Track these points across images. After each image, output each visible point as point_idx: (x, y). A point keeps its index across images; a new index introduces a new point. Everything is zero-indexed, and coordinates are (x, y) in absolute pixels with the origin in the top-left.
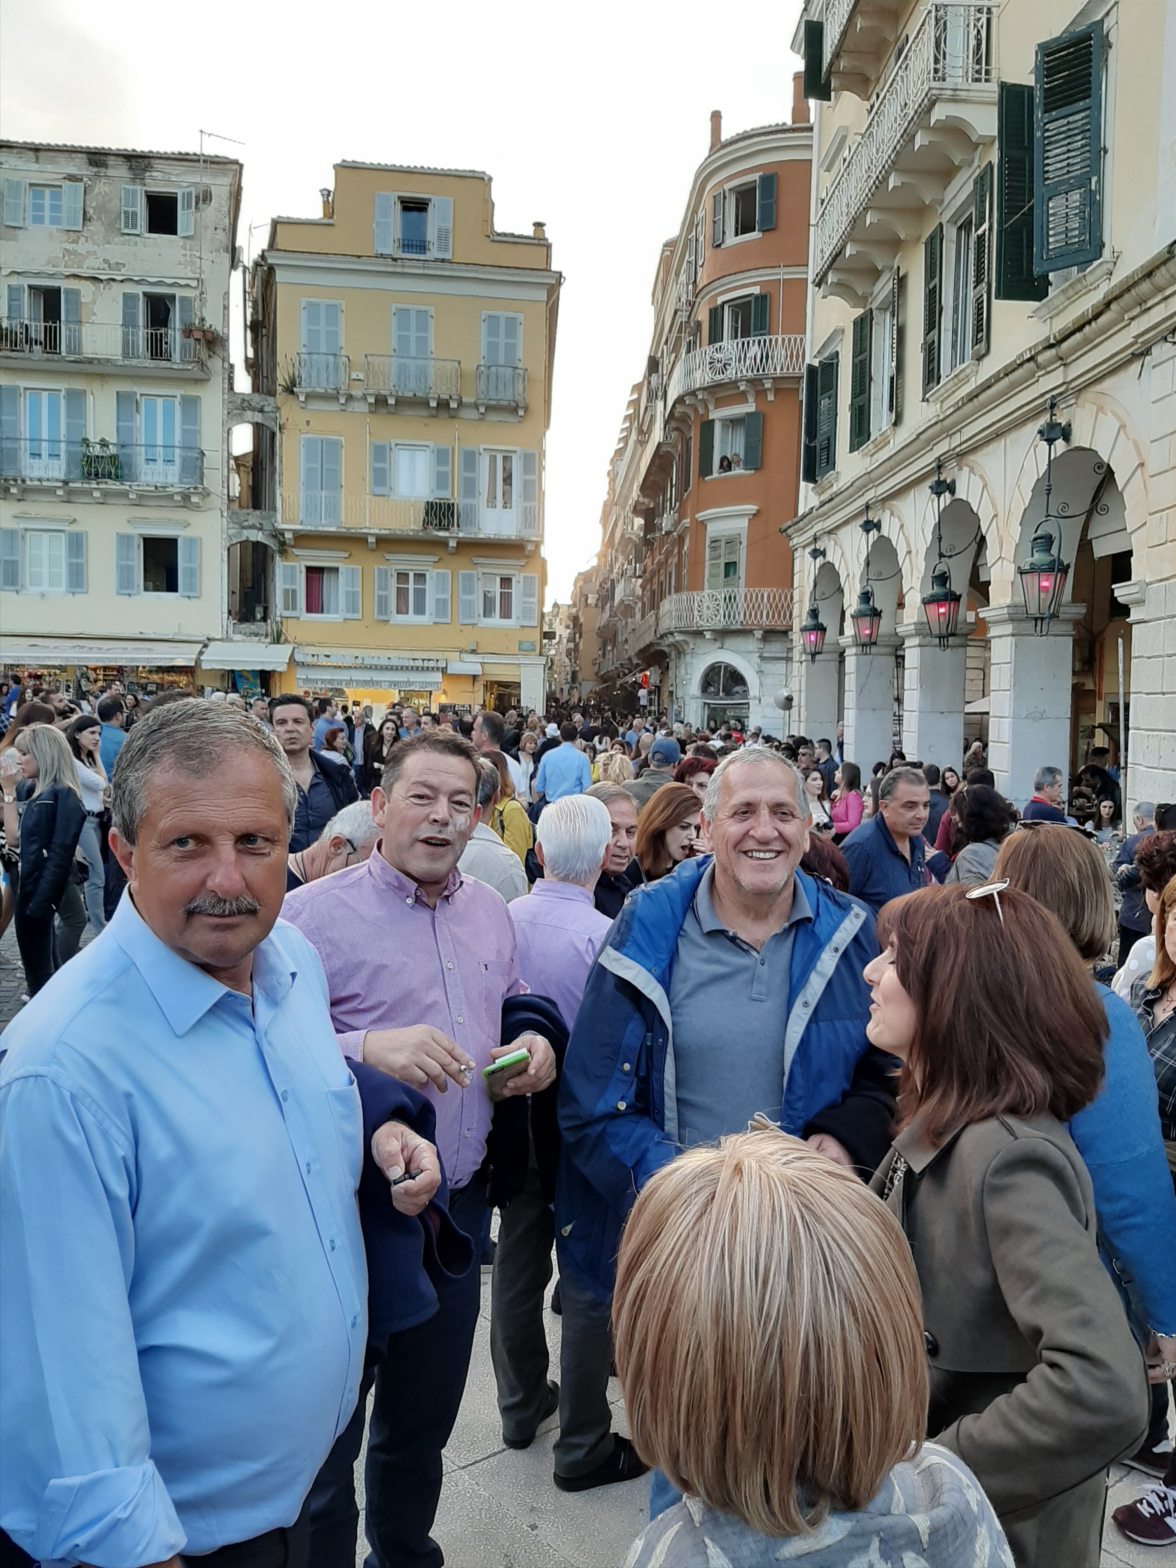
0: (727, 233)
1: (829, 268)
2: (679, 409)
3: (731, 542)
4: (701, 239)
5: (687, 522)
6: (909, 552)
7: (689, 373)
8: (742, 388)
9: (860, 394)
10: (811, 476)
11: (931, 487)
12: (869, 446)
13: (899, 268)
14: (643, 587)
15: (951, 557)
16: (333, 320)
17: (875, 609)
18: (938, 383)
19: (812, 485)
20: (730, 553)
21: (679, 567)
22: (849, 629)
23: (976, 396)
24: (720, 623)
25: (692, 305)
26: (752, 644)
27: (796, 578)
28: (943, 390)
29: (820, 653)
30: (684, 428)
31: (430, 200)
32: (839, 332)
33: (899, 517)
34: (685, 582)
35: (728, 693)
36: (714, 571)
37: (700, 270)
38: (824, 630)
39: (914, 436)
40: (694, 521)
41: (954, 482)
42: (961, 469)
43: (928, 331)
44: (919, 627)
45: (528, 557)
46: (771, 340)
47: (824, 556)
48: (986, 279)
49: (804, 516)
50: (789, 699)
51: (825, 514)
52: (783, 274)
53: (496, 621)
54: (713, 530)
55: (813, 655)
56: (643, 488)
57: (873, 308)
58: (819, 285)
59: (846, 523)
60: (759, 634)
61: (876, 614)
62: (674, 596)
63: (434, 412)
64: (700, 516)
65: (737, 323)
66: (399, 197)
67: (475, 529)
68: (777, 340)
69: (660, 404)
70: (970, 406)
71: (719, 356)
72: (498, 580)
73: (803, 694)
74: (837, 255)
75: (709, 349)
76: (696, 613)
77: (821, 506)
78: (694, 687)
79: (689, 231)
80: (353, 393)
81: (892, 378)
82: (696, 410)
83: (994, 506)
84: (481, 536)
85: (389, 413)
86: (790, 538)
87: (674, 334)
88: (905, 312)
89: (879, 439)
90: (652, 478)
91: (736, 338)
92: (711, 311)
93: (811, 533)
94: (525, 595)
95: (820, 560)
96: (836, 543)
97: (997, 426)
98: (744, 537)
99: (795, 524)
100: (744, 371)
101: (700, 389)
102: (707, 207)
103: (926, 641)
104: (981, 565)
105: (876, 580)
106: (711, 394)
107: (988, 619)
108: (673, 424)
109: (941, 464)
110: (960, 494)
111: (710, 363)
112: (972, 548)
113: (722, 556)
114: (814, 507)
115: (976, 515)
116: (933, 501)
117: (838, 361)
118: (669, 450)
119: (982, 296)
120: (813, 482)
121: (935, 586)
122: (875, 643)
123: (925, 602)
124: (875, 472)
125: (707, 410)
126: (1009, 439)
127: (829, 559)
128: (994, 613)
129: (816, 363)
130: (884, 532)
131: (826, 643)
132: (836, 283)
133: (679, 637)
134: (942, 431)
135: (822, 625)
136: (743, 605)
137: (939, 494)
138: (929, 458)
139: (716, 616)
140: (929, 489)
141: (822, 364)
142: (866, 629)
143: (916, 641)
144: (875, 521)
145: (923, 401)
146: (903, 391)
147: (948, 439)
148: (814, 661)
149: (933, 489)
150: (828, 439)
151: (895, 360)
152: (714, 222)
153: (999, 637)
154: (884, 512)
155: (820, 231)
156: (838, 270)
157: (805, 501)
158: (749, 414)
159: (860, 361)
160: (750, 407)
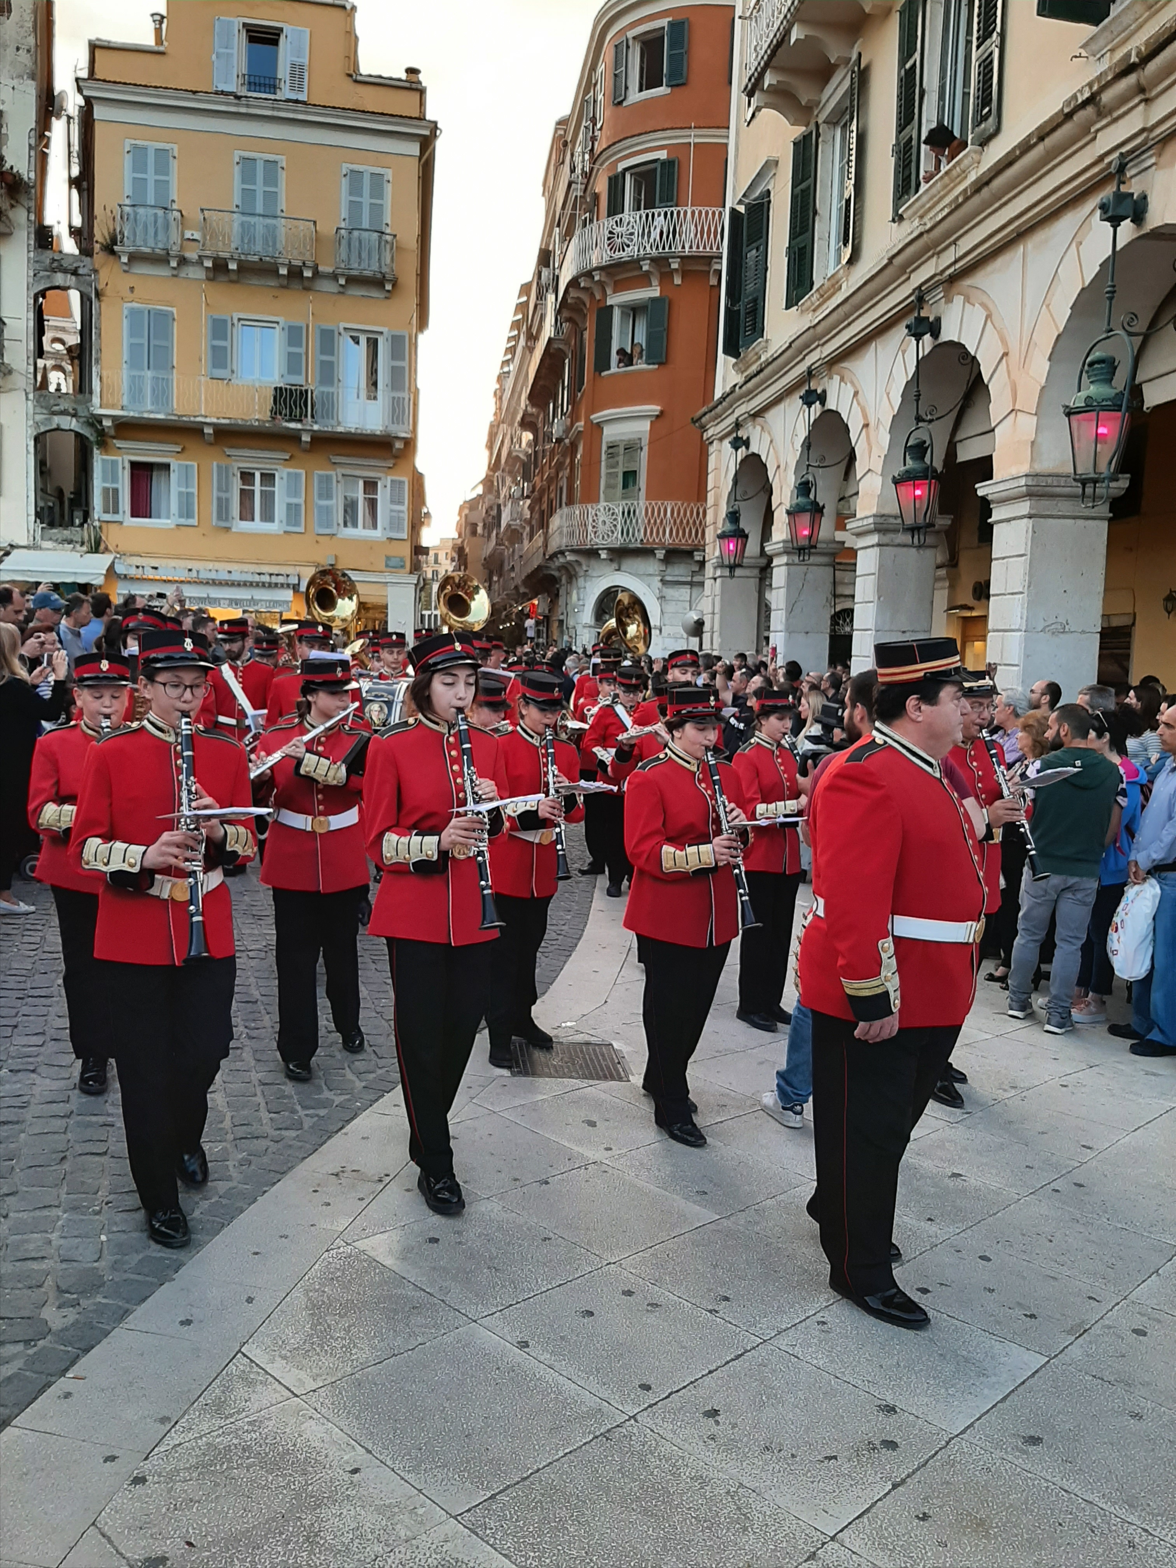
0: (630, 88)
1: (767, 65)
2: (573, 293)
3: (632, 448)
4: (600, 97)
5: (580, 425)
6: (866, 426)
7: (583, 251)
8: (645, 268)
9: (800, 234)
10: (732, 349)
11: (908, 327)
12: (813, 297)
13: (860, 55)
14: (531, 508)
15: (931, 421)
16: (162, 167)
17: (815, 503)
18: (917, 191)
19: (734, 360)
20: (629, 461)
21: (571, 480)
22: (780, 532)
23: (987, 183)
24: (617, 540)
25: (588, 176)
26: (652, 566)
27: (711, 478)
28: (924, 199)
29: (740, 566)
30: (577, 318)
31: (281, 30)
32: (771, 165)
33: (852, 383)
34: (578, 494)
36: (612, 481)
37: (598, 133)
38: (747, 537)
39: (885, 261)
40: (589, 422)
41: (938, 320)
42: (949, 300)
43: (901, 128)
44: (879, 520)
45: (396, 457)
46: (679, 213)
47: (747, 448)
48: (998, 29)
49: (724, 398)
50: (700, 624)
51: (750, 392)
52: (694, 137)
53: (360, 532)
54: (610, 433)
55: (732, 568)
56: (531, 397)
57: (820, 121)
58: (750, 94)
59: (777, 400)
60: (660, 554)
61: (817, 510)
62: (565, 510)
63: (285, 282)
64: (596, 417)
65: (640, 195)
66: (244, 25)
67: (334, 422)
68: (686, 213)
69: (551, 297)
70: (976, 200)
71: (618, 230)
72: (361, 483)
73: (717, 617)
74: (779, 44)
75: (606, 224)
76: (590, 528)
77: (746, 383)
78: (587, 615)
79: (586, 92)
80: (188, 255)
81: (848, 201)
82: (592, 295)
83: (1003, 340)
84: (340, 429)
85: (231, 281)
86: (703, 429)
87: (569, 211)
88: (866, 113)
89: (827, 284)
90: (541, 383)
91: (639, 209)
92: (610, 179)
93: (731, 419)
94: (392, 502)
95: (742, 452)
96: (763, 428)
97: (1016, 224)
98: (645, 442)
99: (711, 411)
100: (648, 248)
101: (596, 269)
102: (607, 60)
103: (886, 539)
104: (961, 441)
105: (819, 467)
106: (609, 275)
107: (990, 498)
108: (566, 314)
109: (920, 297)
110: (948, 334)
111: (609, 239)
112: (954, 414)
113: (621, 464)
114: (735, 386)
115: (974, 358)
116: (904, 352)
117: (769, 202)
118: (561, 346)
119: (991, 53)
120: (736, 355)
121: (909, 461)
122: (815, 547)
123: (896, 482)
124: (823, 323)
125: (605, 295)
126: (1031, 243)
127: (754, 448)
128: (1001, 487)
129: (742, 209)
130: (831, 404)
131: (746, 555)
132: (774, 90)
133: (570, 557)
134: (927, 249)
135: (743, 531)
136: (643, 521)
137: (918, 337)
138: (903, 293)
139: (613, 532)
140: (906, 331)
141: (749, 207)
142: (805, 529)
143: (874, 539)
144: (819, 391)
145: (893, 221)
146: (862, 219)
147: (935, 259)
148: (732, 576)
149: (910, 331)
150: (755, 300)
151: (853, 176)
152: (616, 75)
153: (1008, 520)
154: (831, 378)
155: (754, 24)
156: (778, 69)
157: (724, 379)
158: (653, 300)
159: (802, 191)
160: (654, 292)
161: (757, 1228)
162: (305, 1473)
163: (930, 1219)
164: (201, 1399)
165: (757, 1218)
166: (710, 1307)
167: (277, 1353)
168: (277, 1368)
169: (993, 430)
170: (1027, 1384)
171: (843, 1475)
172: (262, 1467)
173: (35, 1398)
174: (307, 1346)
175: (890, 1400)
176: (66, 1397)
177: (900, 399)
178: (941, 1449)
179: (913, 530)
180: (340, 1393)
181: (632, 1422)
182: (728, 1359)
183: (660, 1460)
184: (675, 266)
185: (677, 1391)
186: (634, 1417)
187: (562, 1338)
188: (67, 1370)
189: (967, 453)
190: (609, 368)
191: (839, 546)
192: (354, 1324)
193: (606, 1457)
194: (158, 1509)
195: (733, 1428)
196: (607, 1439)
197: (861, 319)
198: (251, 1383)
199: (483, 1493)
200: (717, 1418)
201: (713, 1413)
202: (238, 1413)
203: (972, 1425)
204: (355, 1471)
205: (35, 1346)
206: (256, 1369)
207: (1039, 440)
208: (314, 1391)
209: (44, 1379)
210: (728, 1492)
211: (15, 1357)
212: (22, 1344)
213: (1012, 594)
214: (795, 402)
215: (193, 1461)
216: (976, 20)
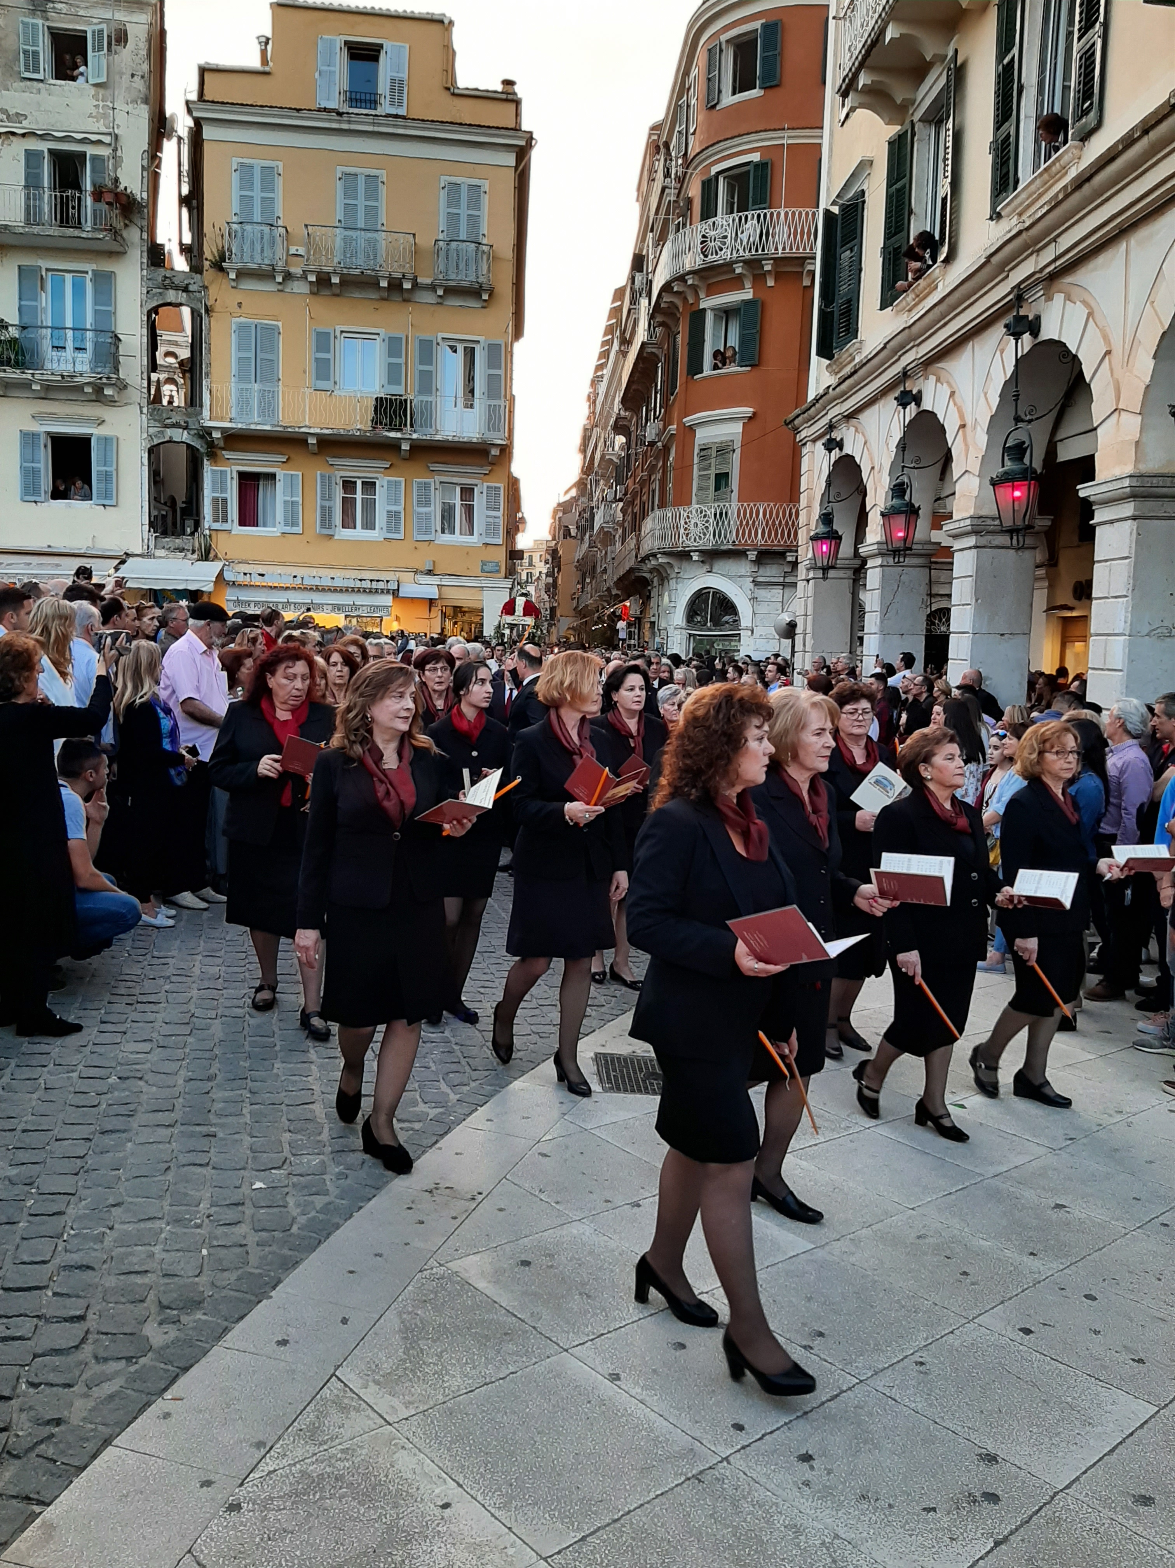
0: (724, 91)
1: (862, 65)
3: (724, 450)
4: (693, 102)
5: (673, 428)
6: (963, 426)
7: (676, 256)
8: (738, 271)
9: (895, 234)
10: (825, 351)
11: (1006, 326)
13: (956, 51)
14: (623, 510)
15: (1030, 421)
16: (268, 184)
17: (910, 505)
18: (1015, 189)
19: (828, 362)
20: (721, 463)
21: (663, 483)
22: (874, 534)
23: (1088, 179)
24: (708, 542)
25: (681, 180)
26: (744, 568)
27: (804, 480)
28: (1023, 196)
29: (833, 567)
30: (670, 322)
31: (382, 46)
32: (865, 165)
33: (949, 383)
34: (670, 497)
35: (717, 623)
36: (704, 484)
37: (691, 139)
38: (840, 538)
39: (983, 260)
40: (681, 425)
41: (1038, 318)
42: (1050, 299)
43: (998, 125)
44: (975, 522)
45: (492, 464)
46: (772, 214)
47: (841, 449)
48: (1101, 19)
49: (817, 400)
50: (792, 626)
51: (843, 393)
52: (787, 138)
53: (456, 537)
54: (702, 436)
55: (825, 569)
56: (624, 401)
57: (915, 120)
58: (845, 95)
59: (871, 402)
60: (752, 555)
61: (912, 512)
62: (658, 512)
63: (385, 295)
64: (688, 420)
65: (733, 198)
66: (346, 42)
67: (432, 431)
68: (779, 214)
69: (644, 302)
70: (1076, 197)
72: (458, 490)
73: (810, 618)
74: (874, 44)
75: (699, 228)
76: (682, 531)
77: (839, 384)
78: (678, 617)
80: (292, 270)
81: (944, 200)
82: (685, 299)
83: (1106, 338)
84: (438, 437)
85: (333, 294)
86: (796, 430)
87: (662, 216)
88: (964, 109)
90: (634, 387)
91: (732, 212)
92: (703, 183)
93: (825, 421)
94: (488, 508)
95: (835, 454)
96: (856, 430)
97: (1119, 220)
98: (737, 445)
99: (804, 413)
100: (741, 251)
101: (690, 273)
102: (700, 64)
103: (983, 541)
104: (1061, 440)
105: (914, 468)
106: (702, 278)
107: (1092, 499)
108: (659, 318)
109: (1019, 296)
110: (1049, 332)
111: (702, 243)
112: (1054, 413)
113: (713, 468)
114: (829, 387)
115: (1075, 357)
116: (1002, 353)
117: (864, 202)
118: (654, 350)
119: (1094, 44)
120: (830, 357)
121: (1008, 463)
122: (911, 549)
123: (994, 483)
124: (918, 324)
125: (698, 299)
126: (1135, 240)
127: (847, 450)
128: (1104, 488)
129: (836, 210)
130: (927, 405)
131: (839, 556)
132: (868, 90)
133: (662, 560)
134: (1026, 247)
135: (837, 532)
136: (735, 522)
137: (1017, 336)
138: (1001, 291)
139: (705, 534)
140: (1005, 330)
141: (843, 208)
142: (900, 531)
143: (971, 541)
144: (914, 392)
145: (991, 219)
146: (958, 218)
147: (1034, 255)
148: (825, 578)
149: (1009, 330)
150: (849, 301)
151: (949, 174)
152: (709, 79)
153: (1111, 522)
154: (927, 378)
155: (847, 23)
156: (873, 69)
157: (818, 381)
158: (746, 302)
159: (898, 190)
160: (747, 294)
161: (852, 1259)
162: (396, 1506)
163: (1032, 1254)
164: (295, 1424)
165: (853, 1249)
166: (804, 1343)
167: (370, 1378)
168: (370, 1394)
169: (1095, 429)
170: (1135, 1435)
171: (943, 1529)
172: (354, 1498)
173: (136, 1418)
174: (400, 1372)
175: (991, 1448)
176: (165, 1418)
177: (998, 399)
178: (1045, 1504)
179: (1012, 531)
180: (432, 1422)
181: (725, 1463)
182: (824, 1399)
183: (753, 1506)
184: (768, 268)
185: (771, 1432)
186: (726, 1459)
187: (654, 1371)
188: (165, 1389)
189: (1068, 452)
190: (702, 372)
191: (935, 547)
192: (446, 1350)
193: (698, 1500)
194: (252, 1537)
195: (829, 1474)
196: (700, 1481)
197: (958, 318)
198: (344, 1409)
199: (573, 1534)
200: (812, 1462)
201: (806, 1458)
202: (332, 1439)
203: (1077, 1478)
204: (446, 1506)
205: (136, 1363)
206: (350, 1394)
207: (1144, 440)
208: (407, 1419)
209: (145, 1398)
210: (823, 1543)
211: (117, 1373)
212: (124, 1361)
213: (1116, 597)
214: (890, 404)
215: (287, 1489)
216: (1078, 10)
